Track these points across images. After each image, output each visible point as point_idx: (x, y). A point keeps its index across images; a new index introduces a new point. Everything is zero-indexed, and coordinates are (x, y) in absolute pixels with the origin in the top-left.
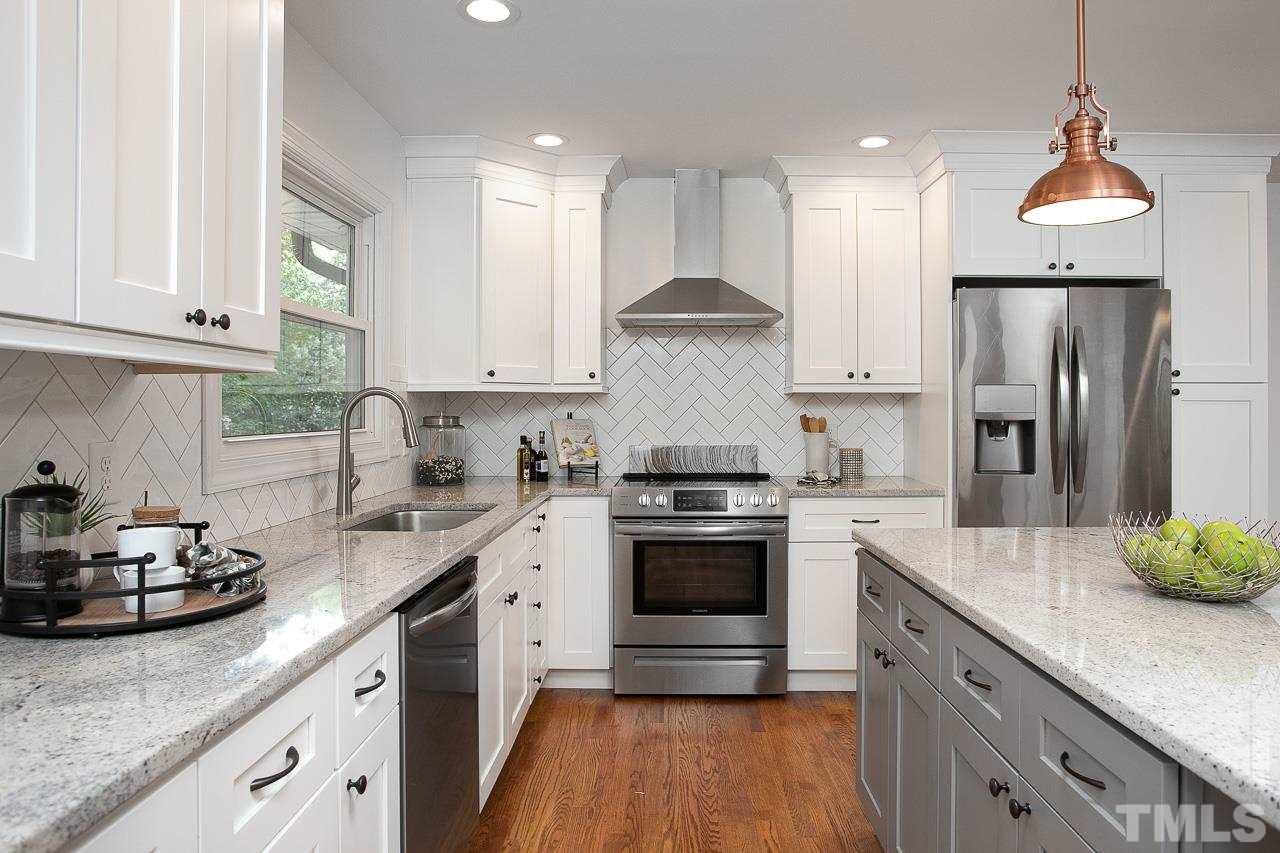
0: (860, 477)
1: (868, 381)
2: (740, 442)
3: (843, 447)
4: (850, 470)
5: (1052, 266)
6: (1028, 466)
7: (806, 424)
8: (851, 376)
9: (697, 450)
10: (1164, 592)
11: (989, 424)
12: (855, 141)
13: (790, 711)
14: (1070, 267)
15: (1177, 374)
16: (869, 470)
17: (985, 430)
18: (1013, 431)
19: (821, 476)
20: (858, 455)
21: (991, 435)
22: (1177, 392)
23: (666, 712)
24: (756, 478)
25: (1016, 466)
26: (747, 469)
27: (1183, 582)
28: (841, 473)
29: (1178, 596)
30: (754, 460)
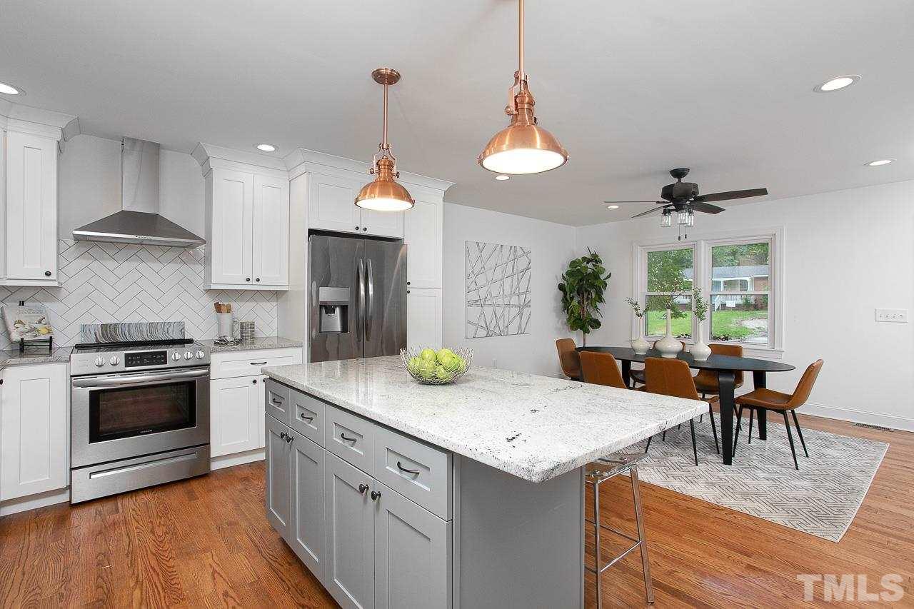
0: (253, 338)
1: (258, 283)
2: (172, 320)
3: (243, 321)
4: (247, 334)
5: (357, 228)
6: (345, 328)
7: (218, 308)
8: (248, 280)
9: (139, 325)
10: (425, 383)
11: (326, 307)
12: (255, 146)
13: (213, 482)
14: (365, 229)
15: (409, 283)
16: (258, 334)
17: (324, 311)
18: (338, 310)
19: (229, 339)
20: (252, 325)
21: (327, 314)
22: (409, 292)
23: (120, 505)
24: (183, 342)
25: (339, 329)
26: (177, 336)
27: (432, 377)
28: (241, 337)
29: (430, 384)
30: (182, 331)
